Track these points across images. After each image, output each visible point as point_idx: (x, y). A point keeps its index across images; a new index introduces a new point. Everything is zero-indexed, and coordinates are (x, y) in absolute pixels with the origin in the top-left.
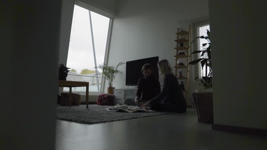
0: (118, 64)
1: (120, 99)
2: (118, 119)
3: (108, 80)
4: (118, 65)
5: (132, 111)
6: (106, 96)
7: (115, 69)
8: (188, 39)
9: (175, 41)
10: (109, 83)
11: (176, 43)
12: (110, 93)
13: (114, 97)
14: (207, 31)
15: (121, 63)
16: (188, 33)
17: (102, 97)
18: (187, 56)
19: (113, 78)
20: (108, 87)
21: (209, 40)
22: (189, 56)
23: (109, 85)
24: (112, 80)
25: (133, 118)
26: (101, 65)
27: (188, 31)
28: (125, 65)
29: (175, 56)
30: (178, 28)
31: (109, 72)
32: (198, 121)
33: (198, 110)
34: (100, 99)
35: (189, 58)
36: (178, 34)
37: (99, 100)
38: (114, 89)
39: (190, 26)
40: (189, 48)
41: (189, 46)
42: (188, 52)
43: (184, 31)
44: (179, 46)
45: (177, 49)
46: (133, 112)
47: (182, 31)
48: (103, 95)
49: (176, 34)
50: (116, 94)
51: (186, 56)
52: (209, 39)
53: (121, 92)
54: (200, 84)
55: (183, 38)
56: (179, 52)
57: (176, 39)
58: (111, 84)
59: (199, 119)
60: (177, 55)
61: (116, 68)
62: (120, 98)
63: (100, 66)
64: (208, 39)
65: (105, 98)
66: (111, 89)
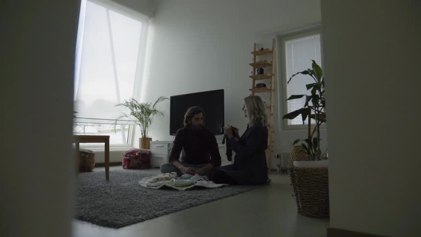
0: (157, 99)
1: (161, 158)
2: (164, 211)
3: (140, 125)
4: (157, 102)
5: (185, 188)
6: (137, 154)
7: (151, 108)
8: (271, 62)
9: (250, 64)
10: (141, 131)
11: (252, 68)
12: (145, 148)
13: (150, 154)
14: (312, 62)
15: (161, 97)
16: (271, 52)
17: (132, 156)
18: (270, 90)
19: (149, 123)
20: (141, 137)
21: (315, 78)
22: (274, 90)
23: (142, 134)
24: (147, 125)
25: (188, 206)
26: (129, 102)
27: (271, 49)
28: (169, 101)
29: (250, 90)
30: (255, 44)
31: (142, 112)
32: (299, 212)
33: (299, 195)
34: (128, 158)
35: (273, 92)
36: (255, 53)
37: (126, 160)
38: (151, 142)
39: (274, 40)
40: (273, 78)
41: (273, 73)
42: (271, 83)
43: (264, 49)
44: (256, 73)
45: (254, 78)
46: (186, 190)
47: (262, 49)
48: (133, 152)
49: (252, 53)
50: (153, 149)
51: (268, 89)
52: (315, 75)
53: (162, 146)
54: (302, 150)
55: (263, 59)
56: (257, 82)
57: (252, 62)
58: (145, 132)
59: (299, 209)
60: (254, 88)
61: (154, 106)
62: (161, 156)
63: (127, 103)
64: (313, 75)
65: (136, 157)
66: (145, 141)
